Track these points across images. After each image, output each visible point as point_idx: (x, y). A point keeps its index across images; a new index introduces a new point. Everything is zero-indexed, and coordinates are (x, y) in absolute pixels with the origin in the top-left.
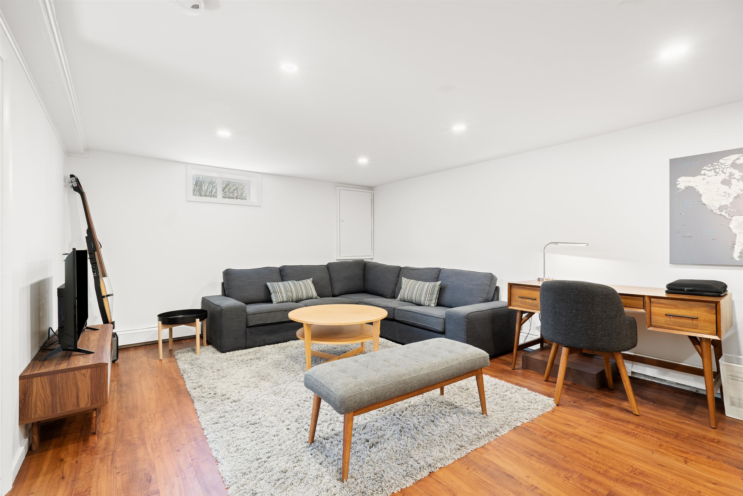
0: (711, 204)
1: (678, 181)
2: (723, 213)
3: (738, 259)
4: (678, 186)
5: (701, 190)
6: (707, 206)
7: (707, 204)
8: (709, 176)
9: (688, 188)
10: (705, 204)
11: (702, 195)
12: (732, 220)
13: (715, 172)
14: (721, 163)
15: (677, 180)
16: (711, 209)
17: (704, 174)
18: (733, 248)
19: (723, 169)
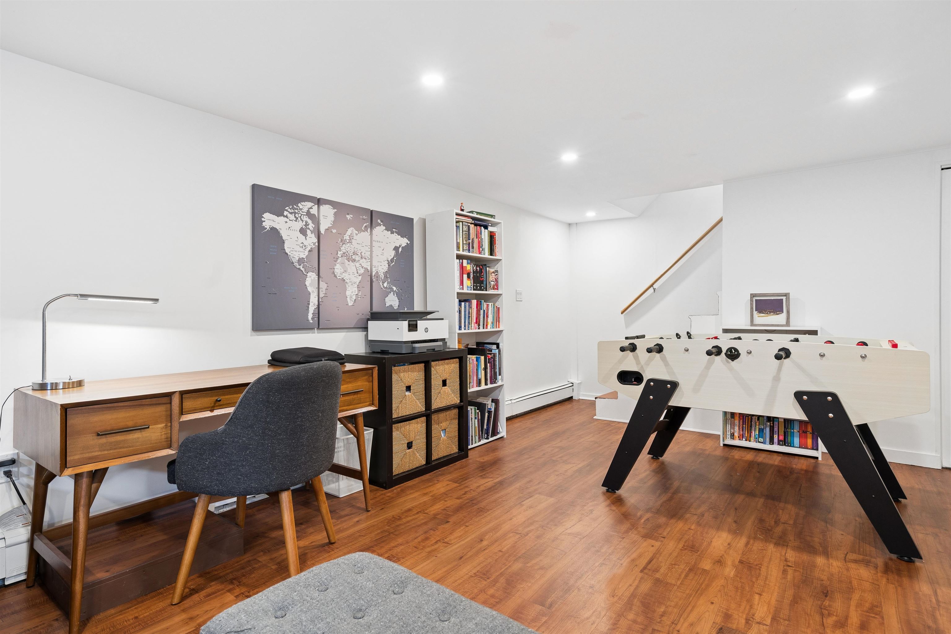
0: (292, 255)
1: (263, 217)
2: (301, 267)
3: (311, 322)
4: (264, 224)
5: (284, 234)
6: (289, 256)
7: (289, 254)
8: (291, 220)
9: (273, 229)
10: (287, 254)
11: (285, 242)
12: (308, 276)
13: (295, 217)
14: (299, 208)
15: (263, 215)
16: (292, 261)
17: (287, 217)
18: (308, 309)
19: (301, 216)
